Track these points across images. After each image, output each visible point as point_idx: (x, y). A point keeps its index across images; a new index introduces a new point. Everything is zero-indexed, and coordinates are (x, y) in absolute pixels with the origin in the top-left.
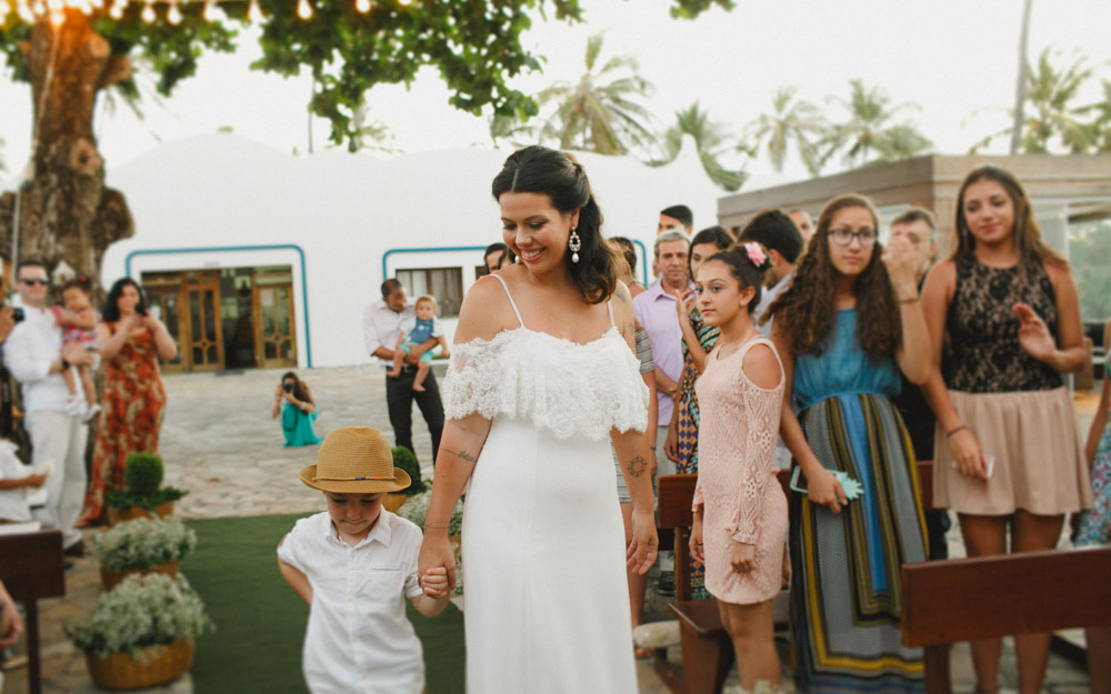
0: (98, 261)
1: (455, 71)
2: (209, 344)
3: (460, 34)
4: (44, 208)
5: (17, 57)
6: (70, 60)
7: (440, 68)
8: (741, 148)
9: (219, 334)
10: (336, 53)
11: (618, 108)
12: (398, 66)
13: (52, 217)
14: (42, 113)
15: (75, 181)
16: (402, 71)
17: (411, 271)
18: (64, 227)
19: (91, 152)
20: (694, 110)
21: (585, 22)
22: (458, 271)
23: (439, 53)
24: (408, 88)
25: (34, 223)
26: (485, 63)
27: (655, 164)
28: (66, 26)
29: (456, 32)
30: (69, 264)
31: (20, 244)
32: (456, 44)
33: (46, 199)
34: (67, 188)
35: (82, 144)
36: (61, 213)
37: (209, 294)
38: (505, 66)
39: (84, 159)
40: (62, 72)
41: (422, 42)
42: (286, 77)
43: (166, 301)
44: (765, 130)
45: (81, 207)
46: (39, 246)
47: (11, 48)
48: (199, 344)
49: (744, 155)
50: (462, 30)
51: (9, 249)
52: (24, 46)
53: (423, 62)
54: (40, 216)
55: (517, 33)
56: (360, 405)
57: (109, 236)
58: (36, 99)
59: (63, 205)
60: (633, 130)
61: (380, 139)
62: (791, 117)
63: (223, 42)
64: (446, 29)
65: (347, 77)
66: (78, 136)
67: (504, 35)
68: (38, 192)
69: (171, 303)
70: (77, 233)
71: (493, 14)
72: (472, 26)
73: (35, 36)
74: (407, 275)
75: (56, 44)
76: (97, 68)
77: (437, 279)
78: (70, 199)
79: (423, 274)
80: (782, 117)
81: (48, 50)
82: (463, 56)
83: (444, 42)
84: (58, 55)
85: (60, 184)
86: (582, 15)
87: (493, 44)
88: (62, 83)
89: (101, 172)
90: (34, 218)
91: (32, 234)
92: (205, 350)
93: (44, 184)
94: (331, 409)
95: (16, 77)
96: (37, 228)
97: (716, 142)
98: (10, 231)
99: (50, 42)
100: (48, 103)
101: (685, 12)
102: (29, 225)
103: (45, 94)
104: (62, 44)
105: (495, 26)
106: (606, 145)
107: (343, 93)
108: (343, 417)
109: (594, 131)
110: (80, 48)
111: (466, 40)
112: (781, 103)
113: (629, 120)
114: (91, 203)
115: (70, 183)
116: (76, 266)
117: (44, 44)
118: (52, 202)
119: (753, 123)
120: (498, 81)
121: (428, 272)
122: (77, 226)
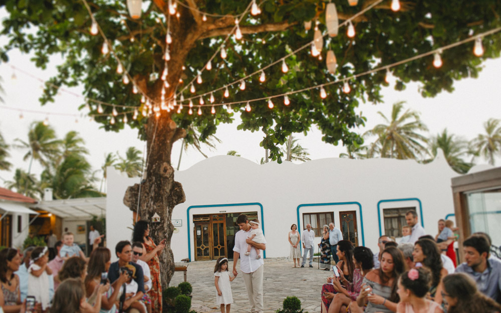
0: (170, 212)
1: (325, 125)
2: (221, 247)
3: (327, 110)
4: (150, 191)
5: (143, 130)
6: (162, 130)
7: (319, 125)
8: (470, 152)
9: (225, 243)
10: (274, 120)
11: (408, 136)
12: (301, 124)
13: (153, 194)
14: (150, 152)
15: (162, 179)
16: (302, 127)
17: (310, 214)
18: (157, 198)
19: (168, 167)
20: (445, 135)
21: (383, 102)
22: (332, 214)
23: (318, 118)
24: (306, 134)
25: (146, 197)
26: (339, 122)
27: (427, 162)
28: (161, 117)
29: (325, 108)
30: (158, 214)
31: (140, 206)
32: (325, 114)
33: (151, 187)
34: (159, 182)
35: (165, 164)
36: (156, 193)
37: (222, 225)
38: (347, 123)
39: (165, 170)
40: (158, 136)
41: (311, 113)
42: (253, 131)
43: (204, 228)
44: (482, 143)
45: (164, 190)
46: (147, 206)
47: (141, 127)
48: (217, 247)
49: (472, 156)
50: (328, 107)
51: (136, 208)
52: (146, 126)
53: (312, 123)
54: (148, 194)
55: (353, 108)
56: (284, 276)
57: (175, 202)
58: (148, 147)
59: (157, 189)
60: (416, 146)
61: (299, 154)
62: (496, 136)
63: (227, 119)
64: (321, 108)
65: (278, 131)
66: (164, 162)
67: (346, 109)
68: (148, 184)
69: (205, 229)
70: (162, 201)
71: (341, 100)
72: (332, 105)
73: (150, 122)
74: (308, 216)
75: (157, 125)
76: (172, 133)
77: (322, 217)
78: (159, 187)
79: (316, 215)
80: (491, 136)
81: (154, 127)
82: (329, 118)
83: (320, 113)
84: (157, 129)
85: (156, 181)
86: (382, 99)
87: (342, 113)
88: (159, 139)
89: (172, 175)
90: (146, 195)
91: (144, 201)
92: (219, 249)
93: (150, 181)
94: (271, 278)
95: (142, 139)
96: (147, 199)
97: (457, 150)
98: (137, 200)
99: (155, 124)
100: (153, 148)
101: (429, 94)
102: (144, 197)
103: (152, 144)
104: (159, 124)
105: (342, 106)
106: (403, 154)
107: (276, 137)
108: (276, 281)
109: (398, 147)
110: (166, 125)
111: (330, 112)
112: (490, 129)
113: (414, 142)
114: (168, 188)
115: (160, 181)
116: (161, 215)
117: (153, 125)
118: (153, 188)
119: (475, 140)
120: (344, 129)
121: (318, 214)
122: (162, 197)
